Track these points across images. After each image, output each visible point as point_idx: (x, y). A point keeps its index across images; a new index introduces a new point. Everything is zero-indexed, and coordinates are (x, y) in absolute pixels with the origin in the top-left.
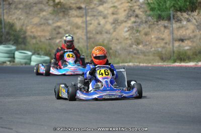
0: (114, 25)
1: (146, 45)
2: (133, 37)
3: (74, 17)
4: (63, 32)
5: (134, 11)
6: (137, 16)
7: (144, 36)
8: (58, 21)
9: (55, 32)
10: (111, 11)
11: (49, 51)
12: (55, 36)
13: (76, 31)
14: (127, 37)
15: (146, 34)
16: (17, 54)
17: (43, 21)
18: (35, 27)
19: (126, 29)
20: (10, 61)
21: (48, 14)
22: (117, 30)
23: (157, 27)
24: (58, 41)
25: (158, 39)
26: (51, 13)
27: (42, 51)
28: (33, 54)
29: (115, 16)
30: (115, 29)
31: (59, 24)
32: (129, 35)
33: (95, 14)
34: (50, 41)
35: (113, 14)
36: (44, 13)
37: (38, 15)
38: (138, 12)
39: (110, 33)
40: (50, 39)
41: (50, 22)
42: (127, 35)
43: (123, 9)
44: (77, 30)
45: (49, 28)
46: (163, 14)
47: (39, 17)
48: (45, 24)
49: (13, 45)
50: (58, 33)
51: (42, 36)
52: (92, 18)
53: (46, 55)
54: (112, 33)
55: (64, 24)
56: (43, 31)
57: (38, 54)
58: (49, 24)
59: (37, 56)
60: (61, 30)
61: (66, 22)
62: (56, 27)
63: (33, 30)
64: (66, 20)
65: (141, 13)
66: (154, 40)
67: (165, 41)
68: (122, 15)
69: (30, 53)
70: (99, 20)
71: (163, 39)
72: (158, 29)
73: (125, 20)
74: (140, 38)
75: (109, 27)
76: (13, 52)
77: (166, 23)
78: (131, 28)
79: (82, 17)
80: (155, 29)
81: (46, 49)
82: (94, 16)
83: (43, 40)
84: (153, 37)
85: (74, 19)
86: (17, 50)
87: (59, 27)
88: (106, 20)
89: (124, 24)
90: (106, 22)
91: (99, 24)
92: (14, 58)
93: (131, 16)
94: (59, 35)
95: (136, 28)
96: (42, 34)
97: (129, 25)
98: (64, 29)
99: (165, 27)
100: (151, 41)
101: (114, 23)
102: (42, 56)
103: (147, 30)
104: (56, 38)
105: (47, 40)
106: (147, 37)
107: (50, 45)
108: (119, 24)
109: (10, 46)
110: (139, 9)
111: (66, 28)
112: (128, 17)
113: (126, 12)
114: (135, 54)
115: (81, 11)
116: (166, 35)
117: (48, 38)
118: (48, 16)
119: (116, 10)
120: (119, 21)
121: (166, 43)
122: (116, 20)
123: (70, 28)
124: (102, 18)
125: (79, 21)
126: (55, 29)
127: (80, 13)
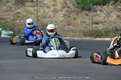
0: (54, 13)
1: (74, 26)
2: (66, 20)
4: (22, 16)
5: (67, 4)
6: (68, 7)
7: (73, 20)
8: (18, 9)
9: (16, 16)
10: (52, 3)
11: (13, 28)
12: (16, 19)
13: (30, 15)
14: (62, 20)
15: (74, 19)
17: (8, 9)
18: (3, 12)
19: (62, 15)
22: (56, 16)
23: (81, 15)
24: (18, 21)
25: (82, 22)
26: (13, 4)
27: (8, 28)
28: (2, 30)
29: (55, 7)
30: (54, 15)
31: (19, 11)
32: (64, 19)
33: (42, 5)
34: (13, 21)
35: (53, 5)
36: (10, 4)
37: (6, 5)
38: (69, 5)
39: (51, 18)
40: (13, 20)
41: (13, 9)
42: (62, 19)
43: (60, 3)
45: (13, 13)
46: (85, 6)
48: (10, 11)
51: (8, 18)
52: (40, 7)
53: (11, 30)
54: (53, 18)
55: (22, 11)
56: (9, 15)
57: (6, 30)
58: (12, 11)
59: (5, 31)
60: (20, 15)
61: (23, 9)
62: (17, 12)
63: (2, 14)
64: (24, 8)
65: (71, 5)
66: (79, 23)
67: (86, 24)
68: (59, 6)
70: (44, 9)
71: (85, 22)
72: (82, 16)
73: (61, 10)
74: (70, 21)
75: (50, 13)
77: (87, 12)
78: (65, 15)
79: (33, 7)
80: (80, 16)
81: (11, 27)
82: (41, 6)
83: (8, 20)
84: (79, 20)
85: (28, 8)
87: (19, 13)
88: (49, 9)
89: (60, 12)
91: (45, 12)
93: (65, 7)
94: (19, 18)
95: (68, 15)
96: (8, 17)
97: (64, 13)
99: (86, 15)
100: (77, 23)
101: (54, 11)
102: (8, 31)
103: (75, 16)
104: (17, 20)
105: (11, 20)
106: (75, 21)
107: (13, 24)
108: (57, 12)
110: (70, 3)
111: (23, 14)
112: (63, 8)
113: (62, 5)
114: (67, 31)
115: (33, 3)
116: (87, 19)
117: (12, 20)
118: (12, 6)
119: (55, 3)
120: (57, 10)
121: (87, 25)
122: (55, 10)
123: (26, 14)
124: (46, 8)
125: (31, 9)
126: (16, 14)
127: (32, 4)
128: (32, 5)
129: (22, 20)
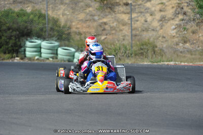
0: (161, 22)
1: (193, 43)
2: (179, 35)
3: (120, 13)
4: (109, 29)
5: (182, 8)
6: (185, 14)
7: (191, 34)
8: (104, 18)
9: (100, 29)
10: (158, 8)
12: (100, 33)
13: (122, 27)
14: (174, 35)
15: (193, 32)
16: (60, 51)
17: (88, 17)
18: (80, 23)
19: (174, 27)
20: (52, 58)
21: (94, 10)
22: (164, 28)
24: (103, 38)
26: (97, 9)
28: (76, 51)
29: (163, 13)
30: (162, 27)
31: (105, 20)
32: (176, 33)
33: (142, 10)
35: (161, 11)
36: (91, 9)
37: (85, 11)
38: (186, 9)
39: (156, 31)
41: (96, 18)
42: (173, 33)
43: (171, 6)
44: (124, 27)
45: (95, 24)
47: (85, 13)
48: (90, 20)
49: (56, 41)
50: (104, 30)
51: (88, 32)
52: (139, 14)
54: (159, 31)
55: (110, 21)
56: (89, 27)
60: (107, 27)
61: (112, 18)
62: (102, 23)
63: (78, 26)
64: (113, 16)
65: (189, 10)
66: (202, 38)
68: (170, 12)
69: (73, 50)
70: (146, 17)
73: (173, 17)
74: (187, 36)
75: (156, 24)
76: (56, 48)
78: (179, 26)
82: (141, 12)
84: (200, 35)
85: (120, 15)
86: (60, 46)
87: (105, 24)
88: (154, 17)
89: (172, 22)
90: (154, 19)
91: (146, 21)
92: (57, 54)
93: (179, 14)
94: (104, 32)
95: (184, 25)
96: (87, 30)
97: (177, 22)
98: (110, 26)
100: (199, 40)
101: (161, 20)
103: (195, 28)
104: (101, 35)
106: (194, 35)
108: (166, 21)
109: (53, 42)
110: (188, 6)
111: (112, 25)
112: (176, 14)
113: (174, 9)
114: (181, 52)
115: (128, 7)
117: (93, 35)
118: (94, 12)
119: (164, 6)
120: (166, 18)
122: (163, 18)
123: (116, 25)
124: (149, 15)
125: (125, 17)
126: (100, 26)
127: (127, 9)
128: (126, 11)
129: (110, 34)
